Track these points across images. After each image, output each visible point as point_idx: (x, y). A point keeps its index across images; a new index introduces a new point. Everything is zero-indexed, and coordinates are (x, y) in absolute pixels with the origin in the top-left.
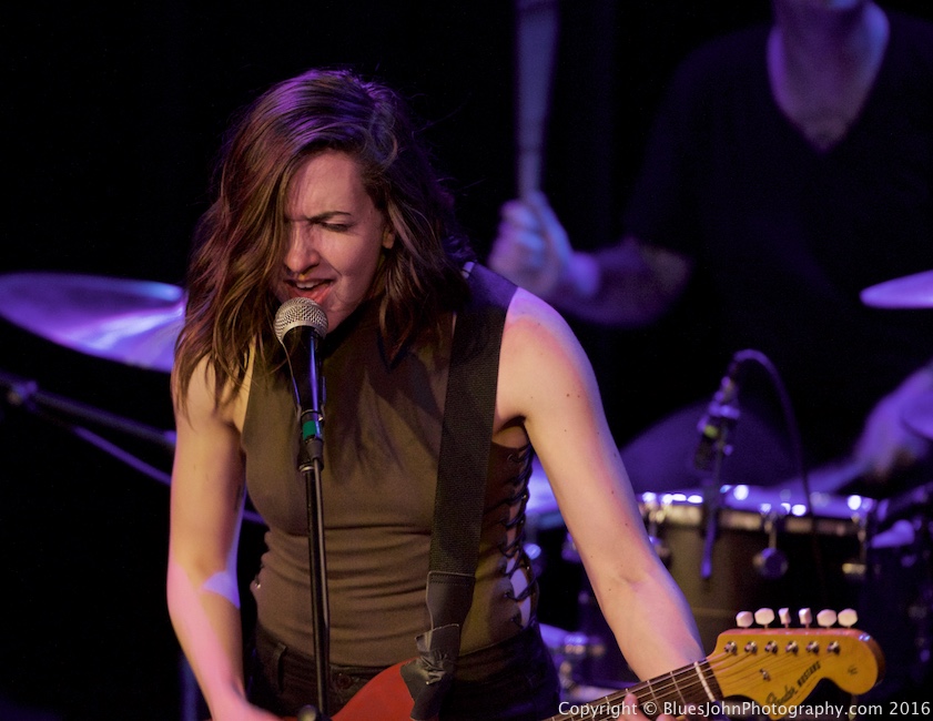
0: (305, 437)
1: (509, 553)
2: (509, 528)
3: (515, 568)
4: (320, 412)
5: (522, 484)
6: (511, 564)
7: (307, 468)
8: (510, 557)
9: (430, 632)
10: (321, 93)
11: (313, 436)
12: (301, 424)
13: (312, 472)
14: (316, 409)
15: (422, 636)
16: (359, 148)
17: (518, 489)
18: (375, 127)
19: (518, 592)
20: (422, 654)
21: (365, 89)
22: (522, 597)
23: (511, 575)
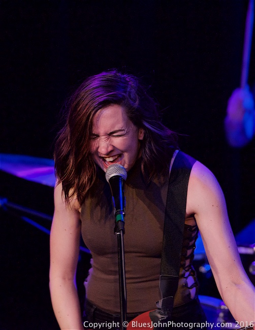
0: (117, 221)
1: (186, 269)
2: (187, 258)
3: (189, 275)
4: (123, 211)
5: (193, 241)
6: (187, 274)
7: (118, 233)
8: (187, 271)
9: (162, 300)
10: (108, 80)
11: (120, 221)
12: (116, 215)
13: (120, 235)
14: (122, 210)
15: (158, 302)
16: (123, 102)
17: (191, 243)
18: (130, 93)
19: (189, 285)
20: (159, 309)
21: (124, 77)
22: (191, 287)
23: (187, 278)
